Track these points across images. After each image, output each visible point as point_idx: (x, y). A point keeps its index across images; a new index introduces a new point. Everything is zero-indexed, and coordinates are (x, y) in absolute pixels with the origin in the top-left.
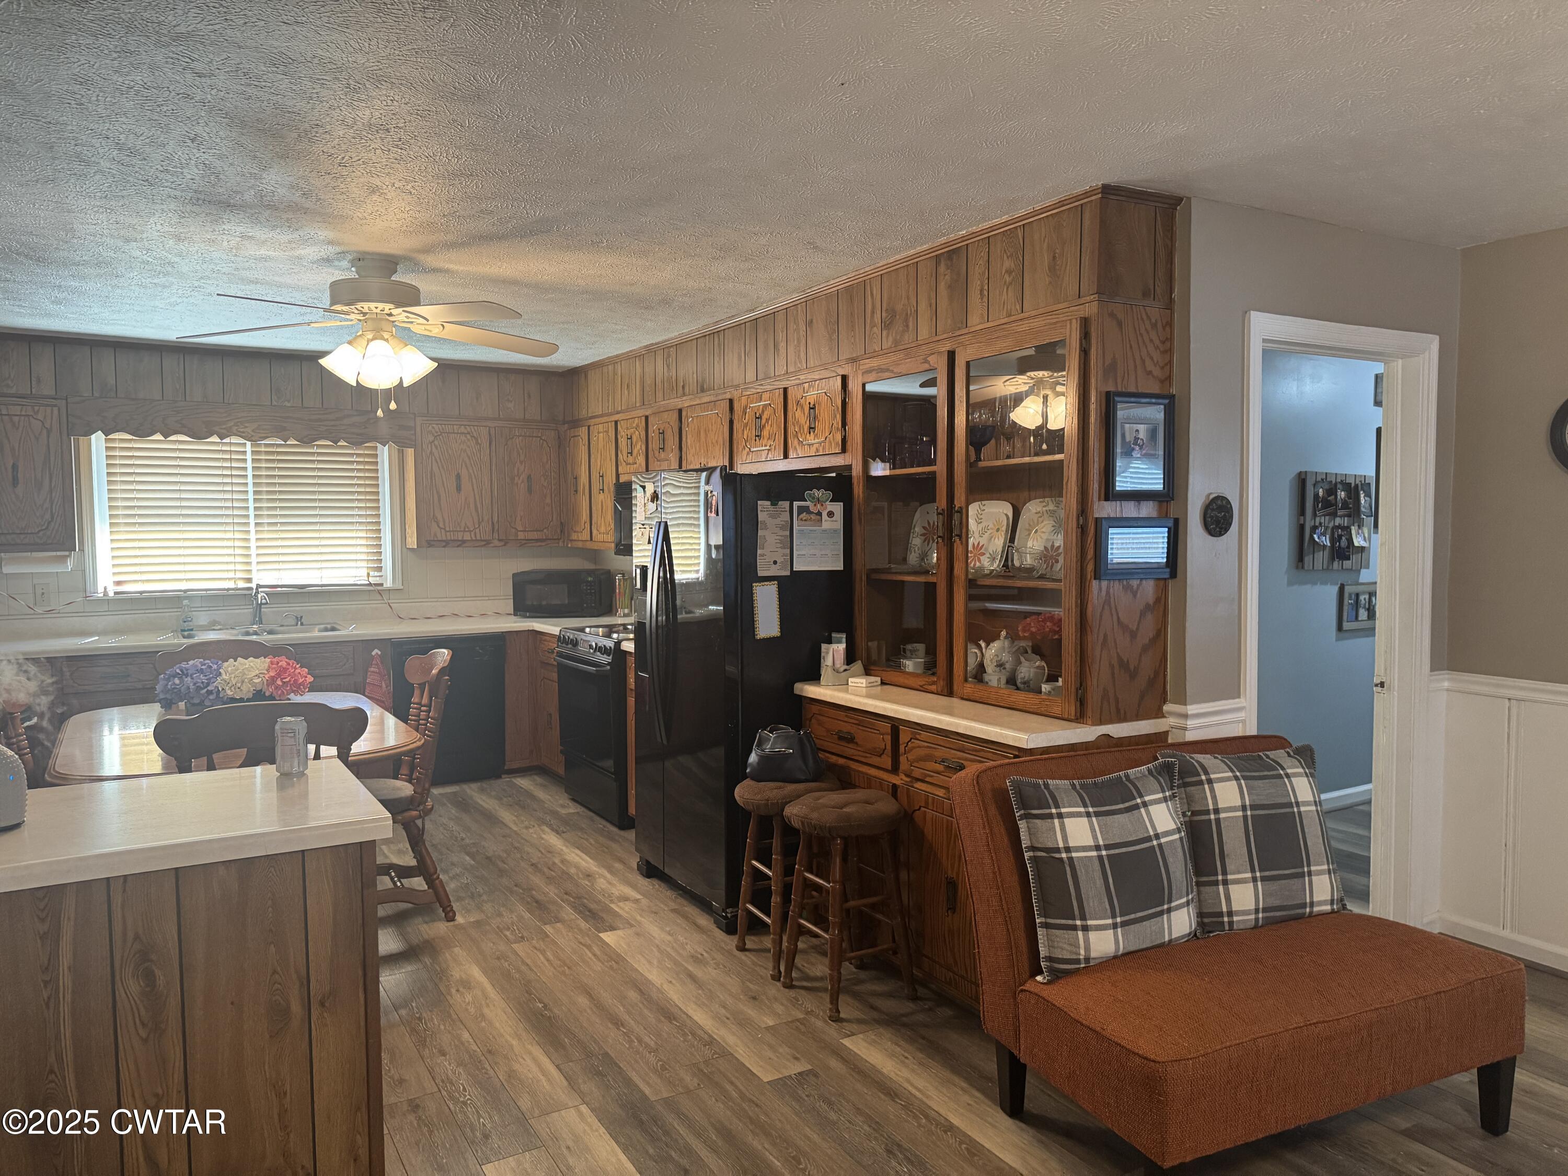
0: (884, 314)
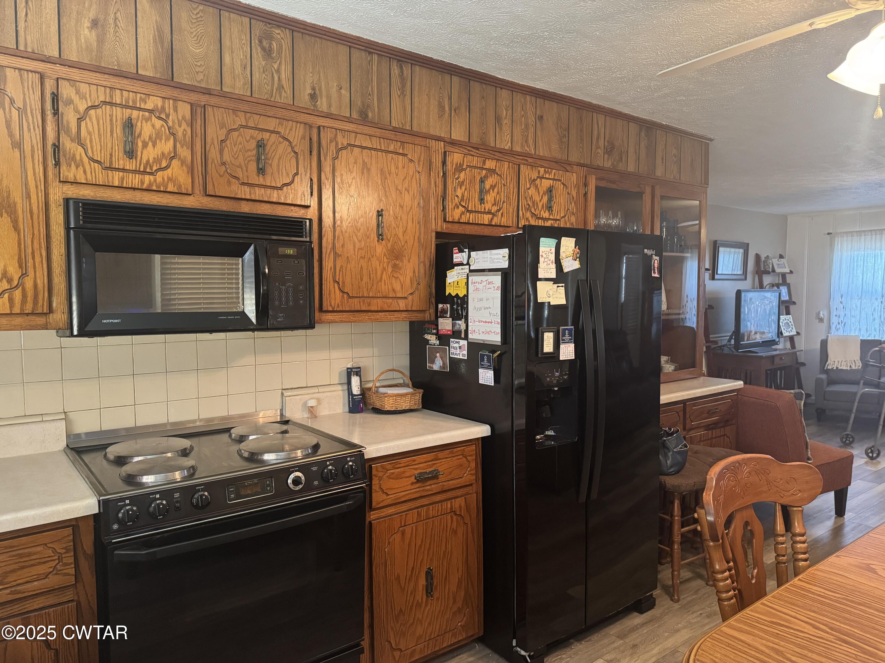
0: (606, 143)
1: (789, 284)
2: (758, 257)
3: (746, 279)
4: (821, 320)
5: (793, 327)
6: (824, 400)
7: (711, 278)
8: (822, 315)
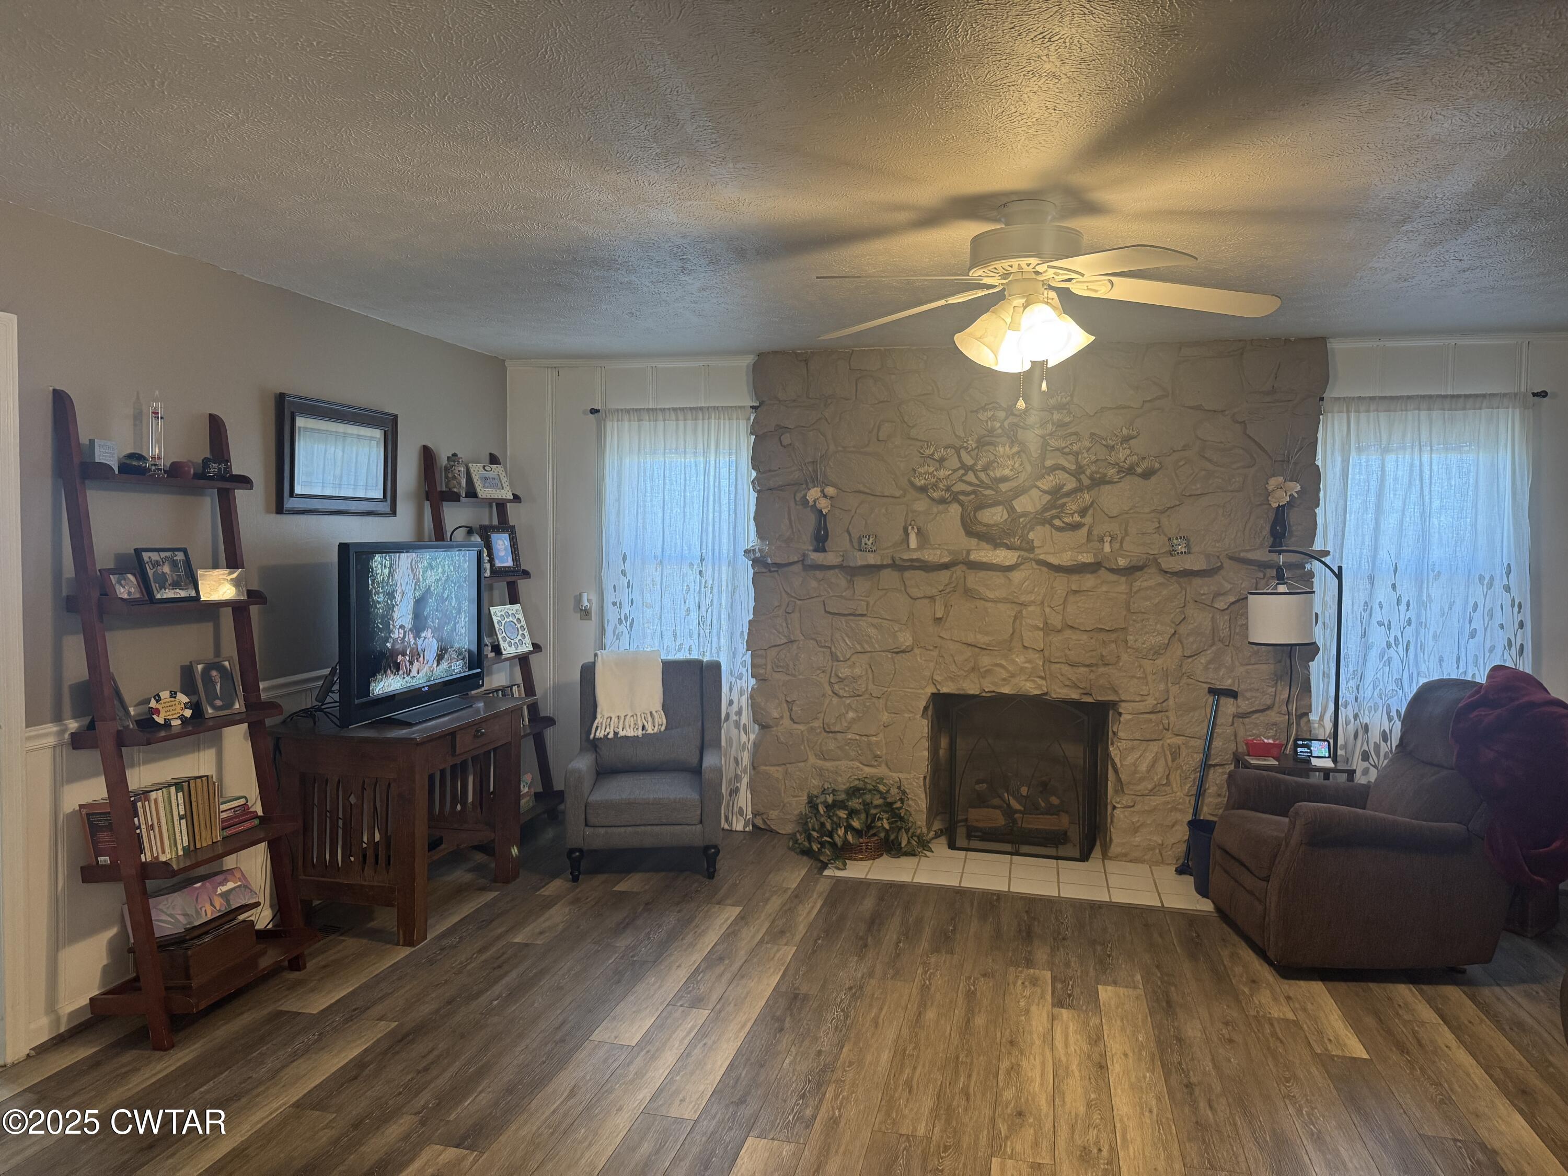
1: (513, 527)
2: (427, 456)
3: (393, 512)
4: (585, 614)
5: (526, 634)
6: (586, 825)
7: (273, 507)
8: (586, 603)
